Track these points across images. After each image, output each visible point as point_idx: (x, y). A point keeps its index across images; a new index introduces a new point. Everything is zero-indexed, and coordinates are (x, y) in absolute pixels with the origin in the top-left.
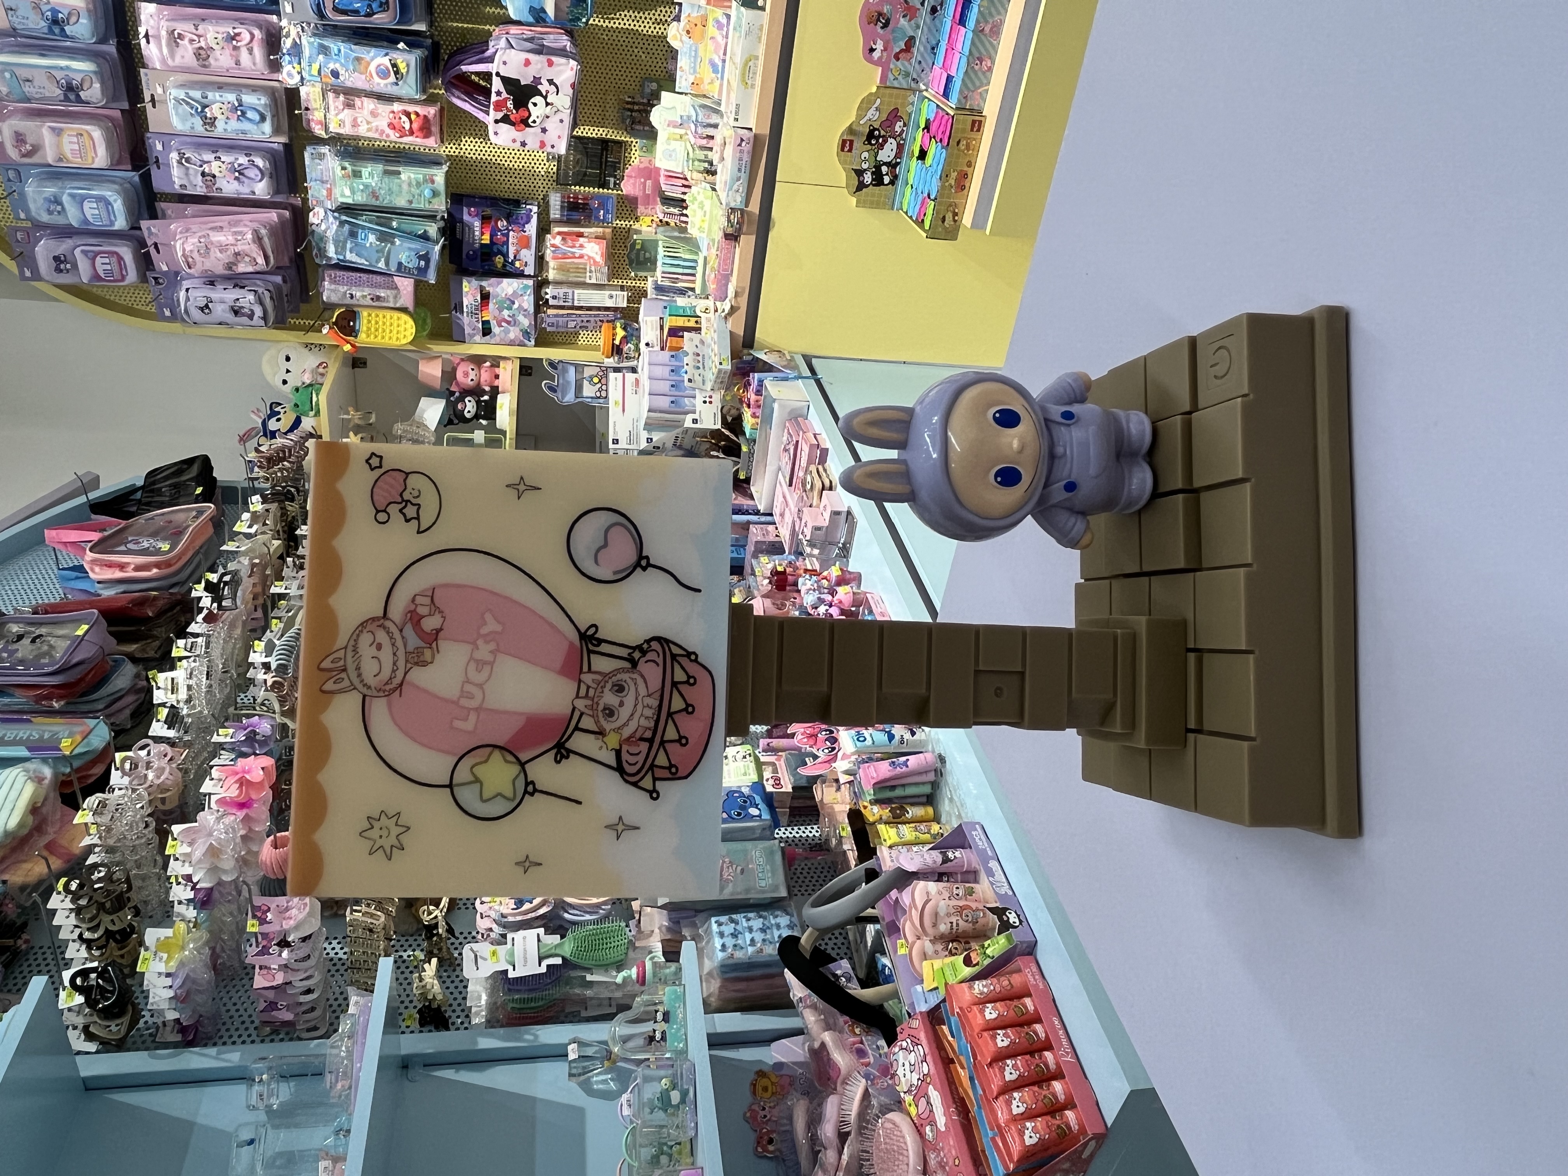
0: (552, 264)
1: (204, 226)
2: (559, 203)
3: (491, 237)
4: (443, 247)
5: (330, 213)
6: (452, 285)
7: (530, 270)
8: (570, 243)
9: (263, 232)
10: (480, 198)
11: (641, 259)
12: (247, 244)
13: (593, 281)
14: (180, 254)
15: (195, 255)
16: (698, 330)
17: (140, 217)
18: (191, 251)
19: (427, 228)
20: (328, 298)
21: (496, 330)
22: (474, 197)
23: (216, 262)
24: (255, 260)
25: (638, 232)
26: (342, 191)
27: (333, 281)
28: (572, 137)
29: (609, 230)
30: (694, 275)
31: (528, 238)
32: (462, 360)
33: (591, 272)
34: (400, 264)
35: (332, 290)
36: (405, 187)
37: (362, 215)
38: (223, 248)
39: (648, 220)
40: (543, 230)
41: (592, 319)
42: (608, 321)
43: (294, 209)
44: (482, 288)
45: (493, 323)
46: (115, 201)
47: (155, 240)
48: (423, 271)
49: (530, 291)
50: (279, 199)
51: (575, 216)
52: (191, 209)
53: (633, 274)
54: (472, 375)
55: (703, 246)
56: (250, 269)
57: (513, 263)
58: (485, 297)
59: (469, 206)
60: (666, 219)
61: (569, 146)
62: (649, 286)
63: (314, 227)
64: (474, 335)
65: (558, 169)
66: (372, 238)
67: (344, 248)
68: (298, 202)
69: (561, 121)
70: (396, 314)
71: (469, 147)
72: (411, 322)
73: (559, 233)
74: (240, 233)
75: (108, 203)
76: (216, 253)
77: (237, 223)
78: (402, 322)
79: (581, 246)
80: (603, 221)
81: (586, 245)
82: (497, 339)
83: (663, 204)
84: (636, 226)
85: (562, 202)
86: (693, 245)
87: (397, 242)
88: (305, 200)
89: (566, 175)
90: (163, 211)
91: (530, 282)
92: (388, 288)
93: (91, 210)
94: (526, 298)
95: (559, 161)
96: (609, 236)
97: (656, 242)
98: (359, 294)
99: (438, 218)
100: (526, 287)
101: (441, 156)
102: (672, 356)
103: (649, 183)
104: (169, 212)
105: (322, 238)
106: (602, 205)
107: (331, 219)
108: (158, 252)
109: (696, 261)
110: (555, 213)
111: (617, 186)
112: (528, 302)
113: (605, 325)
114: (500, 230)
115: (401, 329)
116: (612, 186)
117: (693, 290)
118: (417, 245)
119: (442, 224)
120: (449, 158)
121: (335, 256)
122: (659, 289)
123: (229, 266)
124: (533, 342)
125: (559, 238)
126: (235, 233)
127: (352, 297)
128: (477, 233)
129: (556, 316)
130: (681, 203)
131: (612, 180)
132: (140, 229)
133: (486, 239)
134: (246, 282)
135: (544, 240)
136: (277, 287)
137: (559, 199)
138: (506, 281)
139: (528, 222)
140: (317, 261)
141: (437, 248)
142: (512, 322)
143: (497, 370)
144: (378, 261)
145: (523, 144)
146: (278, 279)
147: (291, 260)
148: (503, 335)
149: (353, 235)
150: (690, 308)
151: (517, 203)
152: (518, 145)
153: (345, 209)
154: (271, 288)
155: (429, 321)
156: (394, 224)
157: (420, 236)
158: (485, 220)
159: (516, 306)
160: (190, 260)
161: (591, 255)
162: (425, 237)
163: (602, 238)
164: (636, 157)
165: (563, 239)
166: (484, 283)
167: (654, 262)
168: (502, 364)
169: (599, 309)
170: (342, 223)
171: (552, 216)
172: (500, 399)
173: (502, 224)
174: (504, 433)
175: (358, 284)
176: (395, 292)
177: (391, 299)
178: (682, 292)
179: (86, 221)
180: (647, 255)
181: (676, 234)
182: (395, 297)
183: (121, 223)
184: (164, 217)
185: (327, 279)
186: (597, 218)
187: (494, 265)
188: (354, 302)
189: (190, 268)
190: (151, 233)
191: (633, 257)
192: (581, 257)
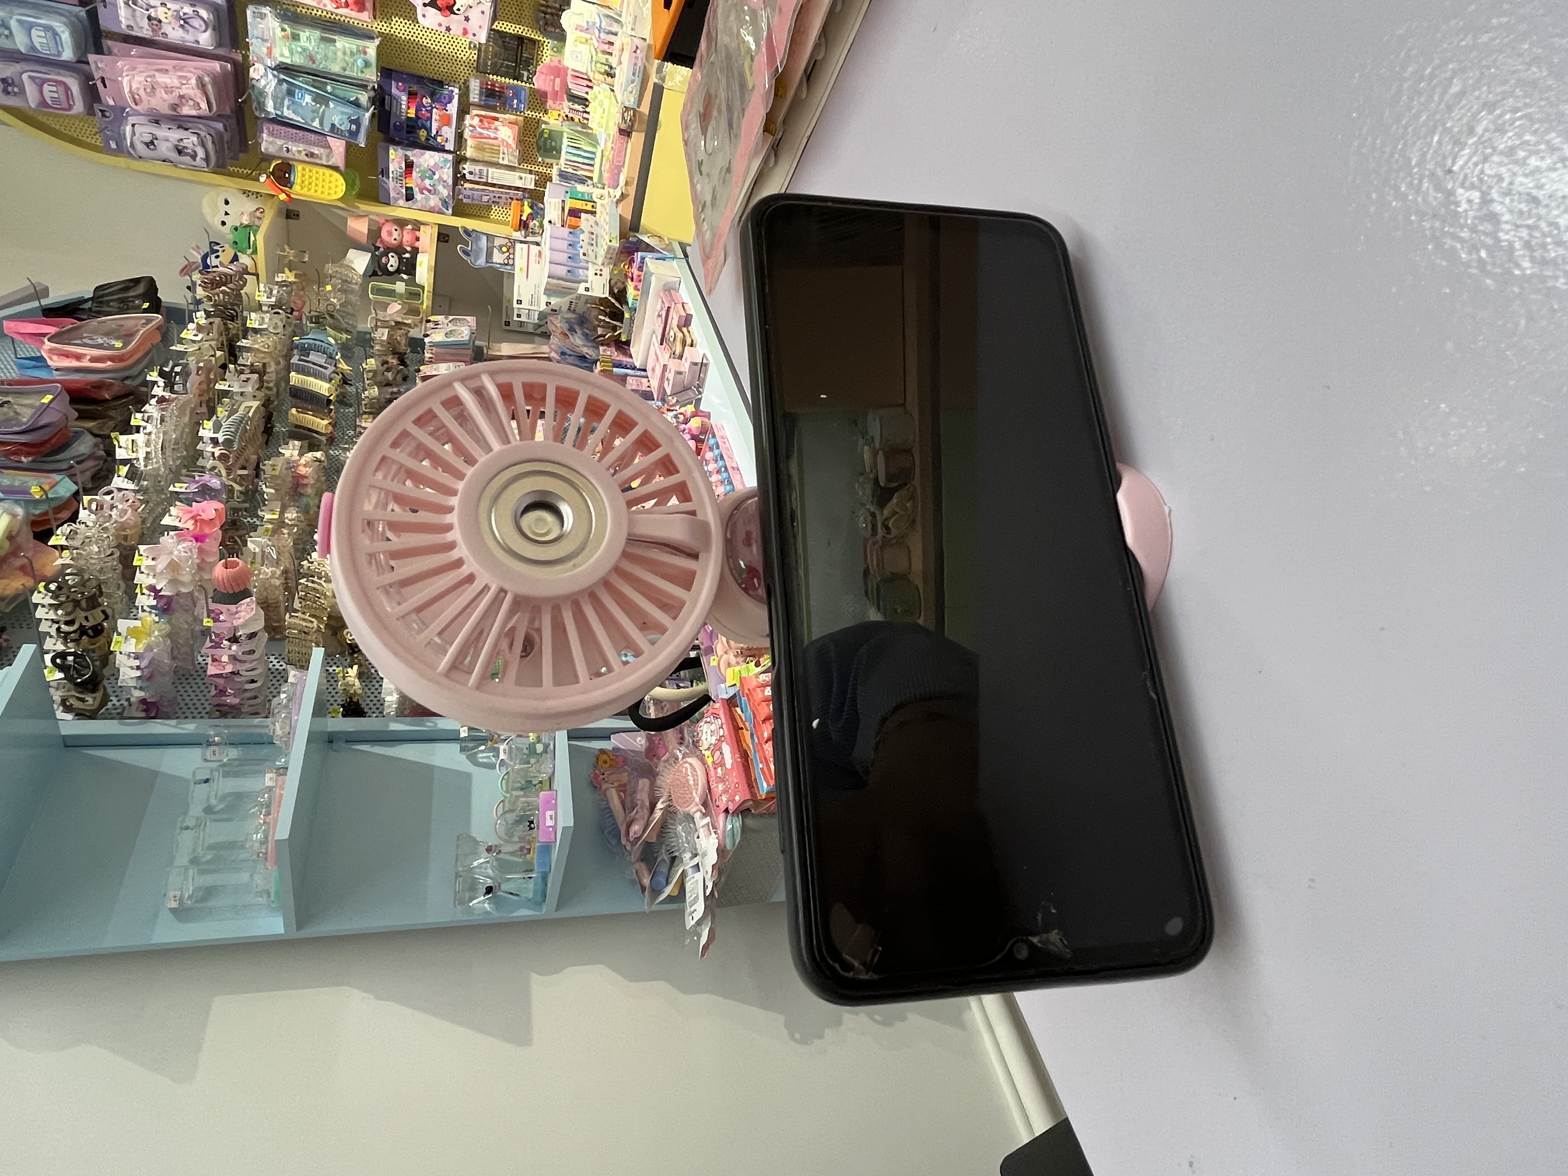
0: (470, 142)
1: (149, 67)
2: (478, 88)
3: (417, 111)
4: (373, 115)
5: (268, 70)
6: (380, 152)
7: (450, 146)
8: (486, 125)
9: (207, 79)
10: (408, 74)
11: (548, 147)
12: (191, 89)
13: (506, 162)
14: (126, 90)
15: (142, 92)
16: (593, 213)
17: (86, 52)
18: (138, 89)
19: (359, 96)
20: (266, 149)
21: (418, 196)
22: (402, 73)
23: (161, 102)
24: (199, 105)
25: (546, 123)
26: (282, 51)
27: (271, 134)
28: (492, 30)
29: (521, 118)
30: (592, 165)
31: (449, 117)
32: (387, 221)
33: (504, 154)
34: (333, 125)
35: (271, 143)
36: (340, 54)
37: (299, 77)
38: (168, 90)
39: (556, 113)
40: (463, 111)
41: (503, 196)
42: (517, 200)
43: (234, 63)
44: (407, 158)
45: (416, 190)
46: (63, 32)
47: (101, 74)
48: (354, 134)
49: (449, 164)
50: (221, 52)
51: (492, 102)
52: (135, 50)
53: (540, 159)
54: (395, 235)
55: (602, 142)
56: (194, 113)
57: (435, 138)
58: (409, 166)
59: (397, 81)
60: (570, 115)
61: (489, 37)
62: (554, 173)
63: (254, 82)
64: (398, 199)
65: (479, 57)
66: (308, 98)
67: (282, 104)
68: (239, 58)
69: (483, 12)
70: (328, 172)
71: (399, 27)
72: (341, 180)
73: (477, 115)
74: (185, 77)
75: (55, 34)
76: (161, 93)
77: (181, 69)
78: (333, 179)
79: (496, 129)
80: (517, 110)
81: (500, 128)
82: (419, 205)
83: (569, 100)
84: (545, 118)
85: (481, 88)
86: (593, 140)
87: (332, 105)
88: (246, 57)
89: (486, 64)
90: (109, 48)
91: (450, 157)
92: (322, 146)
93: (39, 38)
94: (446, 170)
95: (479, 50)
96: (522, 124)
97: (562, 133)
98: (294, 149)
99: (369, 88)
100: (446, 161)
101: (373, 31)
102: (571, 233)
103: (558, 80)
104: (115, 51)
105: (262, 93)
106: (517, 95)
107: (270, 76)
108: (105, 86)
109: (594, 153)
110: (474, 97)
111: (530, 80)
112: (447, 174)
113: (514, 202)
114: (425, 107)
115: (333, 185)
116: (525, 79)
117: (591, 178)
118: (349, 110)
119: (372, 94)
120: (381, 34)
121: (273, 111)
122: (563, 176)
123: (174, 107)
124: (450, 211)
125: (477, 119)
126: (180, 77)
127: (288, 150)
128: (403, 107)
129: (471, 189)
130: (584, 102)
131: (526, 74)
132: (88, 63)
133: (412, 113)
134: (190, 125)
135: (463, 120)
136: (220, 135)
137: (478, 84)
138: (428, 154)
139: (450, 102)
140: (257, 113)
141: (368, 115)
142: (432, 191)
143: (417, 233)
144: (313, 120)
145: (448, 29)
146: (220, 126)
147: (232, 111)
148: (424, 202)
149: (290, 93)
150: (588, 194)
151: (441, 84)
152: (443, 29)
153: (283, 68)
154: (213, 133)
155: (358, 182)
156: (329, 88)
157: (351, 102)
158: (412, 95)
159: (436, 177)
160: (137, 97)
161: (506, 138)
162: (356, 104)
163: (516, 123)
164: (547, 55)
165: (481, 121)
166: (409, 153)
167: (559, 152)
168: (422, 227)
169: (510, 188)
170: (281, 82)
171: (471, 100)
172: (420, 257)
173: (426, 101)
174: (423, 288)
175: (295, 140)
176: (328, 151)
177: (324, 158)
178: (582, 181)
179: (33, 48)
180: (553, 144)
181: (579, 129)
182: (328, 156)
183: (68, 54)
184: (110, 53)
185: (265, 131)
186: (511, 106)
187: (418, 137)
188: (289, 155)
189: (136, 104)
190: (98, 68)
191: (541, 143)
192: (496, 138)
